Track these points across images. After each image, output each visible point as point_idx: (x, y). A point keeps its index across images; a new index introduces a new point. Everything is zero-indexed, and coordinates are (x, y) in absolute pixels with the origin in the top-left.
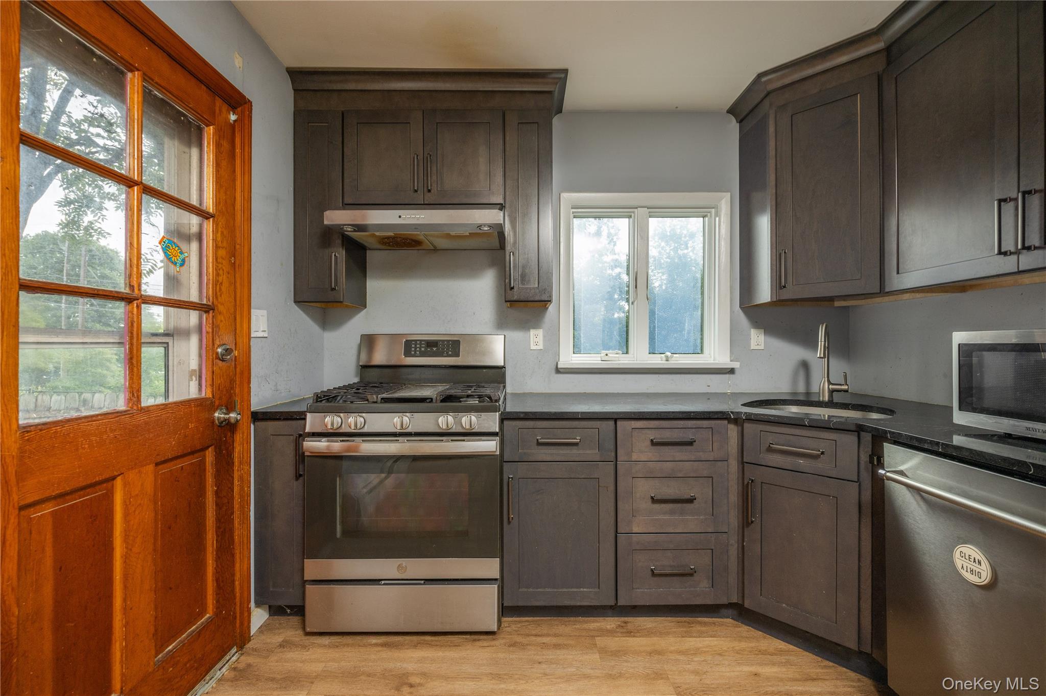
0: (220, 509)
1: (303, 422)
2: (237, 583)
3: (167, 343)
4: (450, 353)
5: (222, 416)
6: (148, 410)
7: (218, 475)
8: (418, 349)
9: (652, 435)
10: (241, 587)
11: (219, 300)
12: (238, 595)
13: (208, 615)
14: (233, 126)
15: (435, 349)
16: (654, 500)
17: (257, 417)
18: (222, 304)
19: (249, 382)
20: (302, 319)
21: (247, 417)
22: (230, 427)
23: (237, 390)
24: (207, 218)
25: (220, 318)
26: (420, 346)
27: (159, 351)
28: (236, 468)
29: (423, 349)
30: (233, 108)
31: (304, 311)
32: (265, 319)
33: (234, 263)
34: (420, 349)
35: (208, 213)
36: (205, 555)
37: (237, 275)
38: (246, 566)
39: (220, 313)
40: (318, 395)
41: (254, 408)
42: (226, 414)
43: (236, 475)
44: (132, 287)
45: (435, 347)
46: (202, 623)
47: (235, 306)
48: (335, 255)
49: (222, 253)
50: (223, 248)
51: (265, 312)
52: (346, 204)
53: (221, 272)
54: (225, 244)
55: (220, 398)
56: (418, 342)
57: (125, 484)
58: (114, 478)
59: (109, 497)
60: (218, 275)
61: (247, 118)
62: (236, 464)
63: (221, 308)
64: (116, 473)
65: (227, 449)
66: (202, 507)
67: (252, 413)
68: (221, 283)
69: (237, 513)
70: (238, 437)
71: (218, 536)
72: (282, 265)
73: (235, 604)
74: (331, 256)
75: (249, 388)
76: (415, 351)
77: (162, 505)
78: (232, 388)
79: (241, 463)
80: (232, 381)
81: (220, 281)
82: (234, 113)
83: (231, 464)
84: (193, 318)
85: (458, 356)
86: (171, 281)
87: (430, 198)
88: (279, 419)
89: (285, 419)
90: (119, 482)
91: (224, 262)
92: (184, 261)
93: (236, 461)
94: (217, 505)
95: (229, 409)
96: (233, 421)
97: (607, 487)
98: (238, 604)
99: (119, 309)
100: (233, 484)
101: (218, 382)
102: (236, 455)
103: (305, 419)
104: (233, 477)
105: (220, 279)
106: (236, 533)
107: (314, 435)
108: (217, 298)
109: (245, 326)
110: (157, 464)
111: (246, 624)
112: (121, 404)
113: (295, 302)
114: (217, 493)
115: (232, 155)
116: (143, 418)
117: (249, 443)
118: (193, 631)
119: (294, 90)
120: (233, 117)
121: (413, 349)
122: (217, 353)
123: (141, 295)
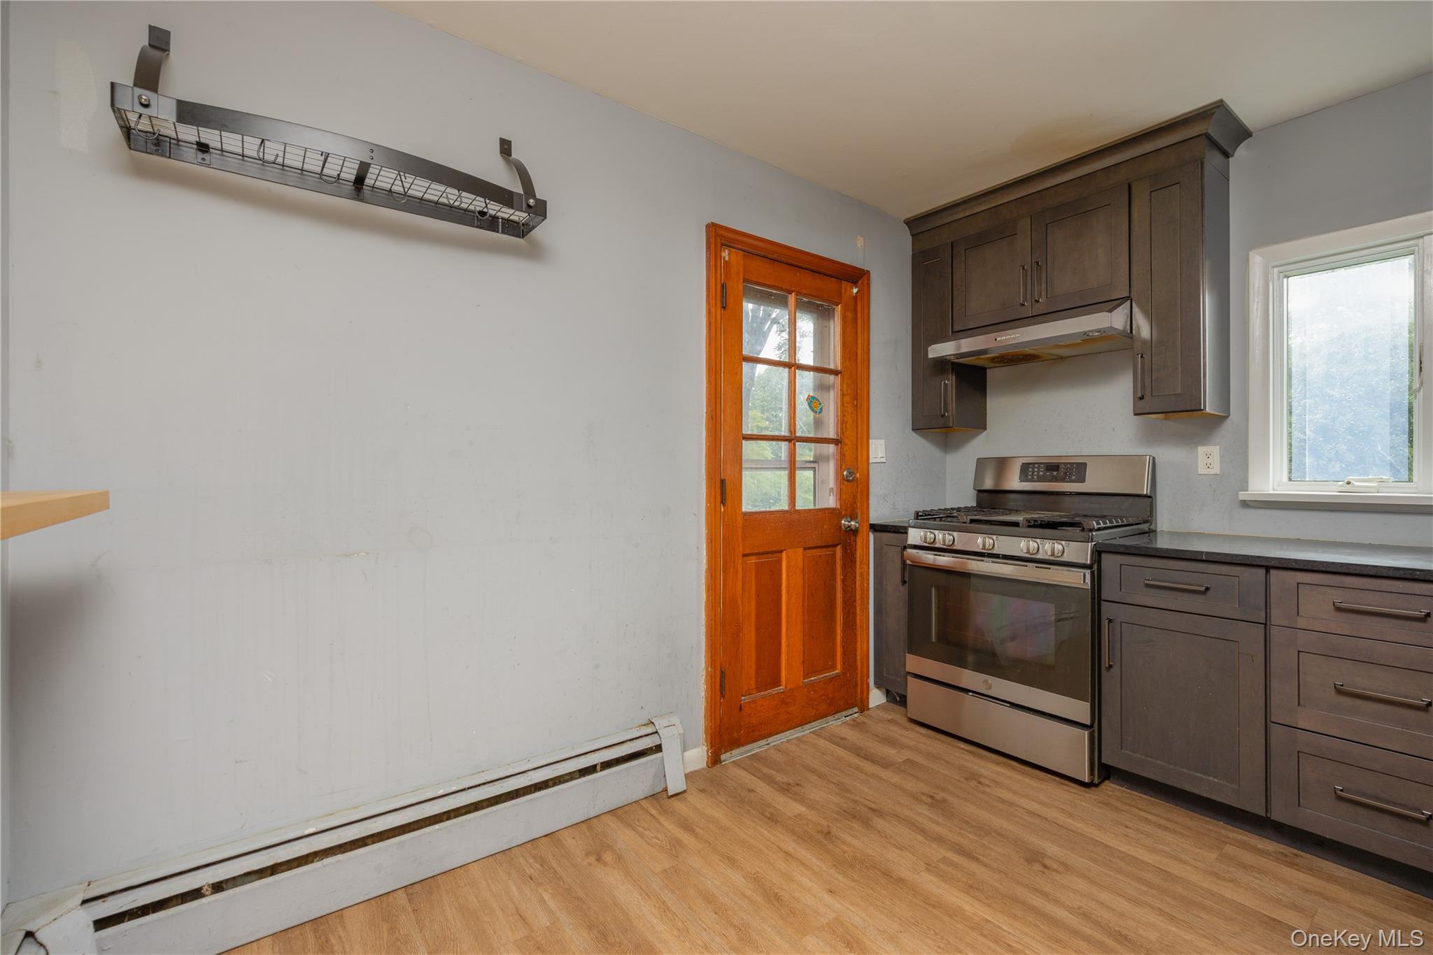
0: (846, 594)
1: (905, 535)
2: (858, 658)
3: (815, 468)
4: (1074, 478)
5: (847, 523)
6: (799, 512)
7: (844, 566)
8: (1036, 473)
9: (1339, 597)
10: (862, 663)
11: (845, 434)
12: (859, 667)
13: (837, 671)
14: (855, 298)
15: (1055, 473)
16: (1340, 691)
17: (875, 528)
18: (847, 438)
19: (868, 499)
20: (919, 443)
21: (866, 527)
22: (855, 532)
23: (859, 505)
24: (837, 375)
25: (846, 448)
26: (1039, 470)
27: (810, 474)
28: (858, 567)
29: (1041, 473)
30: (855, 283)
31: (924, 438)
32: (883, 447)
33: (856, 405)
34: (1038, 473)
35: (837, 371)
36: (835, 625)
37: (859, 414)
38: (865, 648)
39: (846, 445)
40: (918, 513)
41: (871, 522)
42: (849, 522)
43: (858, 572)
44: (791, 432)
45: (1055, 471)
46: (833, 674)
47: (857, 438)
48: (945, 383)
49: (847, 399)
50: (847, 395)
51: (883, 441)
52: (956, 332)
53: (846, 414)
54: (849, 392)
55: (846, 510)
56: (1036, 465)
57: (788, 557)
58: (781, 552)
59: (780, 561)
60: (844, 416)
61: (865, 287)
62: (858, 563)
63: (846, 441)
64: (782, 549)
65: (851, 550)
66: (834, 588)
67: (871, 524)
68: (847, 422)
69: (858, 603)
70: (859, 540)
71: (844, 614)
72: (900, 398)
73: (857, 673)
74: (941, 384)
75: (868, 504)
76: (1032, 476)
77: (808, 578)
78: (855, 503)
79: (861, 563)
80: (855, 497)
81: (846, 420)
82: (856, 287)
83: (853, 561)
84: (831, 448)
85: (1083, 481)
86: (818, 423)
87: (1039, 309)
88: (889, 532)
89: (894, 532)
90: (784, 554)
91: (848, 405)
92: (821, 409)
93: (858, 560)
94: (843, 590)
95: (852, 519)
96: (853, 528)
97: (1252, 657)
98: (859, 675)
99: (784, 445)
100: (855, 578)
101: (844, 497)
102: (858, 556)
103: (906, 533)
104: (855, 573)
105: (846, 419)
106: (858, 618)
107: (915, 547)
108: (843, 434)
109: (864, 454)
110: (805, 549)
111: (865, 694)
112: (785, 507)
113: (913, 430)
114: (843, 581)
115: (855, 320)
116: (797, 517)
117: (868, 548)
118: (827, 676)
119: (912, 236)
120: (855, 290)
121: (1030, 473)
122: (844, 475)
123: (796, 437)
